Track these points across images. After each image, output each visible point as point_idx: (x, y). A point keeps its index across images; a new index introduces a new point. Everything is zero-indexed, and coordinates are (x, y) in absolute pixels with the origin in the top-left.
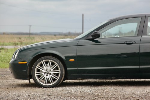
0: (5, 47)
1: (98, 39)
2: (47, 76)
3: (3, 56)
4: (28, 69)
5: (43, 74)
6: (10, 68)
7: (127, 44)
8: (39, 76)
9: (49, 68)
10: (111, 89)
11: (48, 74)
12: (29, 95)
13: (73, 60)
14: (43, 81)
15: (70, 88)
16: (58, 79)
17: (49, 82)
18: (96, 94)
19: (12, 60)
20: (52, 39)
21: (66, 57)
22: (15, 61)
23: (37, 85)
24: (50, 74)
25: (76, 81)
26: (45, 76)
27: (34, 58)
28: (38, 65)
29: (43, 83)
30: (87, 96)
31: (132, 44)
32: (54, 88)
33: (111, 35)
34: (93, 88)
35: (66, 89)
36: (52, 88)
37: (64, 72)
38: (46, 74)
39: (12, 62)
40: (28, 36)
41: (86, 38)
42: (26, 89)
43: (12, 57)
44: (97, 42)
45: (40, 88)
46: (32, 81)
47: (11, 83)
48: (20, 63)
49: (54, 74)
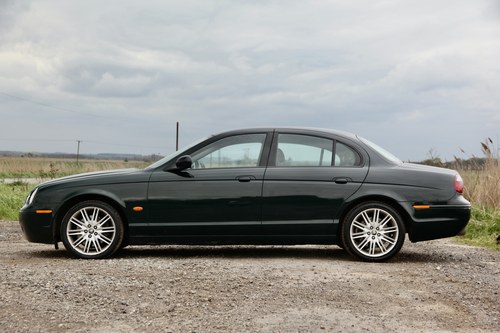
0: (24, 180)
1: (188, 171)
2: (90, 236)
3: (15, 198)
4: (54, 224)
5: (83, 233)
6: (20, 221)
7: (240, 181)
8: (74, 238)
9: (94, 223)
10: (209, 262)
11: (93, 235)
12: (52, 273)
13: (141, 208)
14: (81, 246)
15: (134, 260)
16: (110, 244)
17: (92, 249)
18: (179, 272)
19: (25, 206)
20: (117, 167)
21: (127, 203)
22: (30, 208)
23: (70, 254)
24: (96, 234)
25: (147, 247)
26: (86, 237)
27: (66, 203)
28: (72, 217)
29: (82, 249)
30: (162, 275)
32: (103, 261)
33: (230, 163)
34: (176, 261)
35: (125, 263)
36: (97, 261)
37: (122, 231)
38: (88, 233)
39: (24, 210)
40: (75, 160)
41: (166, 167)
42: (48, 261)
43: (26, 199)
44: (187, 175)
45: (76, 261)
46: (61, 245)
47: (23, 249)
48: (38, 212)
49: (103, 234)
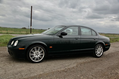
2: (38, 56)
5: (35, 56)
7: (76, 39)
11: (38, 55)
16: (44, 54)
24: (39, 54)
26: (37, 57)
31: (77, 39)
38: (37, 55)
41: (57, 35)
48: (20, 49)
49: (40, 53)
